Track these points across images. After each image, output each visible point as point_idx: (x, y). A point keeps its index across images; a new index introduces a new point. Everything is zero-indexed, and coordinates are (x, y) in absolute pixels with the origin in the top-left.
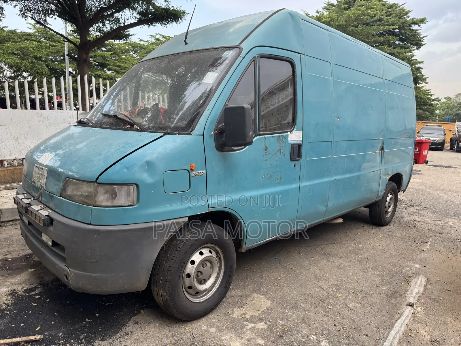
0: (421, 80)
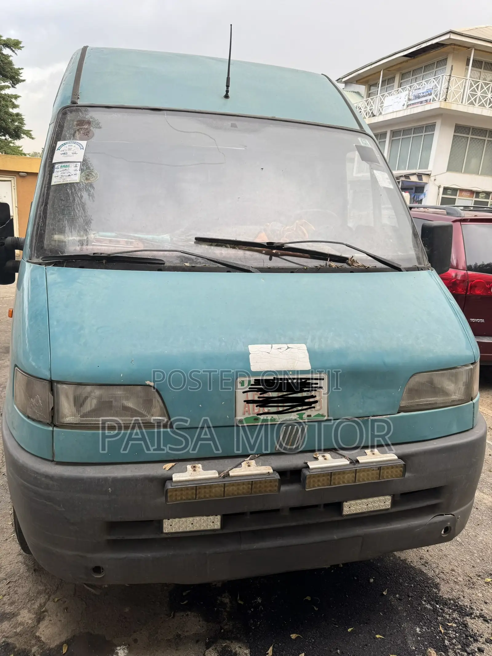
0: (24, 134)
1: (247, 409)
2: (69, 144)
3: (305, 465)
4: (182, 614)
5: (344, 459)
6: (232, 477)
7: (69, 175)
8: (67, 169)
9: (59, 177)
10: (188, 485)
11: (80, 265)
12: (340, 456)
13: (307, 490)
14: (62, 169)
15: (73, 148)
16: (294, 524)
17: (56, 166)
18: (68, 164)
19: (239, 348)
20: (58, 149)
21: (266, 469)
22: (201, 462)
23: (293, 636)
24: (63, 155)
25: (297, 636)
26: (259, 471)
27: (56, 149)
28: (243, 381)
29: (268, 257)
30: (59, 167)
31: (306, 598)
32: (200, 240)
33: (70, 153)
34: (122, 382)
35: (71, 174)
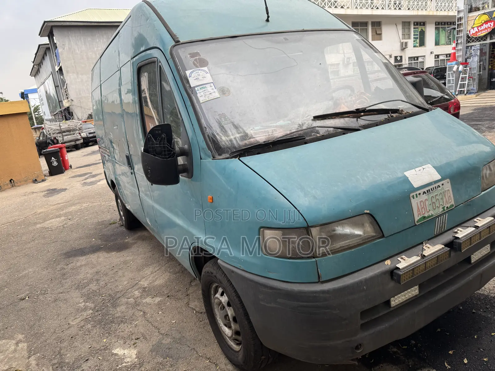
1: (419, 213)
2: (196, 72)
3: (454, 238)
4: (378, 367)
5: (469, 228)
6: (427, 256)
7: (210, 93)
8: (206, 89)
9: (203, 96)
10: (410, 268)
11: (257, 152)
12: (466, 228)
13: (462, 251)
14: (202, 91)
15: (201, 74)
16: (452, 277)
17: (196, 89)
18: (204, 86)
19: (400, 175)
20: (189, 77)
21: (439, 247)
22: (403, 254)
23: (451, 352)
24: (196, 80)
25: (453, 351)
26: (437, 248)
27: (188, 78)
28: (413, 195)
29: (355, 119)
30: (199, 89)
31: (438, 330)
32: (317, 118)
33: (200, 78)
34: (352, 215)
35: (211, 93)
